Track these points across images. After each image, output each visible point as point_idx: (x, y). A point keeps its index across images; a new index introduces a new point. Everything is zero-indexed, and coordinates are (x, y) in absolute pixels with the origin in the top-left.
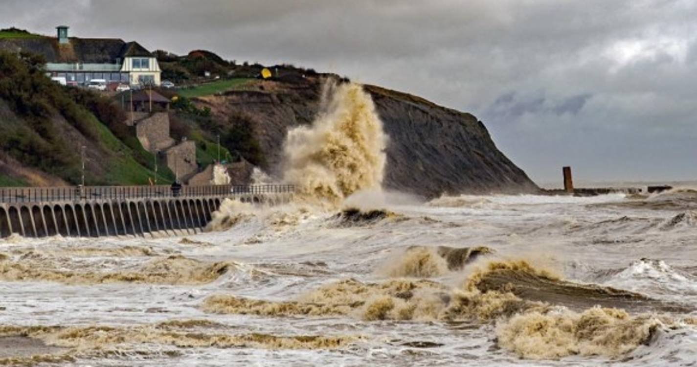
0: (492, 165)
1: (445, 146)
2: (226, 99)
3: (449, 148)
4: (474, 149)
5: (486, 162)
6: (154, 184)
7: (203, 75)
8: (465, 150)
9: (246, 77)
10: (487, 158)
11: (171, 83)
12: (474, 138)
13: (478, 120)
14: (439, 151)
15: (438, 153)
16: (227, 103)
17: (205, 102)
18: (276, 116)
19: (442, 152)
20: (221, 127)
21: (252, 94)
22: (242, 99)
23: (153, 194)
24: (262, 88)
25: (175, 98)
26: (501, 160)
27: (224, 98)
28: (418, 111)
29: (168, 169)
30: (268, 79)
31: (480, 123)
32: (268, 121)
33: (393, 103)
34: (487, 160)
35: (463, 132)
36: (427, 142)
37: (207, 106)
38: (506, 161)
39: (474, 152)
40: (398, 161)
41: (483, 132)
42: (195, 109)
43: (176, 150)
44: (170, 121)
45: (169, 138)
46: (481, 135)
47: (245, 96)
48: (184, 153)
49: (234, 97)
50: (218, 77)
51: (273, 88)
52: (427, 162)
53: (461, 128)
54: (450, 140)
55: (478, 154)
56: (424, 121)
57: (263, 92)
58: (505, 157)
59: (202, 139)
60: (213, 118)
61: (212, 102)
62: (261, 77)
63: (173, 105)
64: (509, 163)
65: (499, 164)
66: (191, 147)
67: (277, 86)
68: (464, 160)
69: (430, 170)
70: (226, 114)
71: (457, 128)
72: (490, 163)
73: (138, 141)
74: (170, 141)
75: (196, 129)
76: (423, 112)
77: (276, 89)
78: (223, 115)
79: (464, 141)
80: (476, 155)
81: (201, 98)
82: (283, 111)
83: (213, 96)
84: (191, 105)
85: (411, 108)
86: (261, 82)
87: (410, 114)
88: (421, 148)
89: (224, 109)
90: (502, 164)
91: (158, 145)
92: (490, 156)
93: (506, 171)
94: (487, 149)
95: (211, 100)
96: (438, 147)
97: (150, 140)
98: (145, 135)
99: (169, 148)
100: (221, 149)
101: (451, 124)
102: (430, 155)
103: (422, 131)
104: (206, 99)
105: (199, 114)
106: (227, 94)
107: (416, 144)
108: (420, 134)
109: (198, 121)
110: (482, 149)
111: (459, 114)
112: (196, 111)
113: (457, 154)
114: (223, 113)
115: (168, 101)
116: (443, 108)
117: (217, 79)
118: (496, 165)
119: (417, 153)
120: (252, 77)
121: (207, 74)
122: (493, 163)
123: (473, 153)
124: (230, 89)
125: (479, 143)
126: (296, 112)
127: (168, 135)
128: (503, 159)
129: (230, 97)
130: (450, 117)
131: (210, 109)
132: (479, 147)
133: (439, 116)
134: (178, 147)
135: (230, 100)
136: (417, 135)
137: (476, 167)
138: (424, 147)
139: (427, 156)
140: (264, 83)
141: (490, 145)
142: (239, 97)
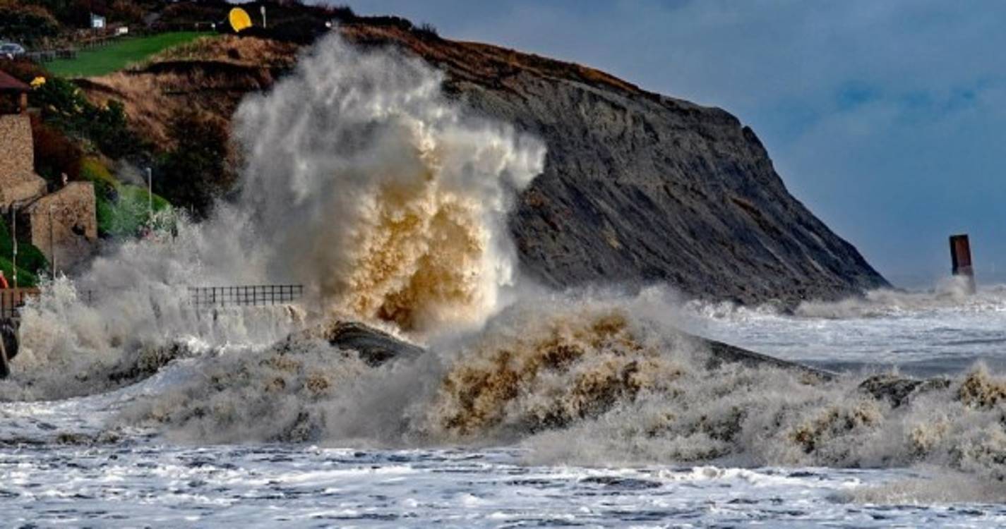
0: (779, 233)
1: (666, 188)
2: (155, 82)
3: (675, 192)
4: (735, 196)
5: (763, 225)
6: (11, 284)
7: (88, 24)
8: (713, 198)
9: (190, 28)
10: (767, 216)
11: (17, 46)
12: (734, 170)
13: (743, 125)
14: (654, 199)
15: (651, 205)
16: (157, 92)
17: (106, 89)
19: (661, 202)
20: (151, 147)
21: (212, 69)
22: (191, 81)
24: (233, 53)
25: (40, 81)
26: (800, 221)
27: (148, 79)
28: (601, 105)
29: (35, 248)
30: (244, 33)
31: (747, 130)
33: (540, 85)
34: (766, 222)
35: (708, 156)
36: (623, 180)
37: (116, 99)
38: (812, 223)
39: (735, 201)
40: (560, 227)
41: (754, 153)
42: (87, 107)
43: (51, 203)
44: (35, 135)
45: (32, 176)
46: (752, 161)
47: (198, 74)
48: (69, 212)
49: (172, 77)
50: (124, 30)
51: (259, 55)
52: (627, 226)
53: (703, 146)
54: (677, 174)
55: (744, 206)
56: (617, 131)
57: (237, 62)
58: (808, 213)
59: (107, 177)
60: (130, 128)
61: (122, 90)
62: (227, 28)
63: (36, 97)
64: (820, 228)
65: (795, 231)
66: (84, 197)
67: (269, 49)
68: (713, 220)
69: (632, 246)
70: (157, 119)
71: (693, 144)
72: (775, 229)
74: (36, 184)
75: (92, 154)
76: (615, 106)
77: (267, 55)
78: (149, 120)
79: (711, 176)
80: (740, 211)
81: (95, 79)
83: (121, 74)
84: (78, 97)
85: (585, 96)
86: (229, 41)
87: (583, 112)
88: (611, 194)
89: (150, 106)
90: (804, 231)
91: (8, 192)
92: (773, 213)
93: (814, 248)
94: (765, 194)
95: (118, 85)
96: (650, 193)
99: (36, 199)
101: (678, 135)
102: (632, 209)
103: (613, 152)
104: (107, 81)
105: (97, 117)
106: (155, 69)
107: (600, 184)
108: (608, 161)
110: (754, 196)
111: (697, 112)
112: (90, 112)
113: (696, 207)
114: (149, 114)
115: (23, 86)
116: (656, 98)
117: (123, 35)
118: (788, 234)
119: (603, 205)
120: (207, 29)
121: (98, 23)
122: (781, 229)
123: (732, 204)
124: (158, 59)
125: (746, 180)
127: (32, 168)
128: (805, 218)
129: (162, 78)
130: (676, 120)
131: (123, 105)
132: (746, 190)
133: (650, 117)
134: (55, 198)
135: (164, 84)
136: (600, 162)
137: (743, 240)
138: (617, 192)
139: (627, 212)
140: (236, 42)
141: (774, 184)
142: (184, 77)
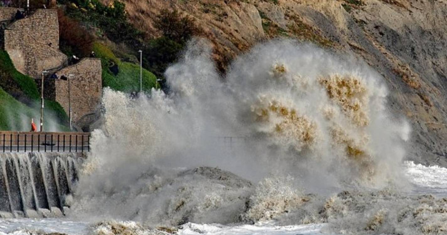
18: (228, 20)
20: (143, 35)
23: (36, 145)
32: (217, 29)
40: (431, 103)
42: (99, 5)
43: (70, 72)
45: (58, 53)
48: (83, 79)
59: (112, 56)
60: (129, 21)
66: (93, 69)
70: (148, 15)
73: (8, 56)
74: (61, 58)
75: (101, 39)
78: (143, 17)
82: (241, 13)
91: (39, 63)
97: (27, 55)
98: (18, 47)
99: (59, 69)
100: (144, 74)
105: (105, 13)
109: (103, 25)
112: (101, 9)
114: (143, 12)
126: (262, 15)
127: (58, 47)
131: (124, 5)
134: (73, 69)
